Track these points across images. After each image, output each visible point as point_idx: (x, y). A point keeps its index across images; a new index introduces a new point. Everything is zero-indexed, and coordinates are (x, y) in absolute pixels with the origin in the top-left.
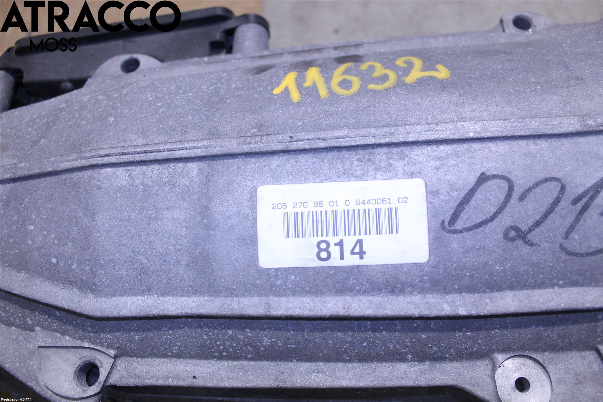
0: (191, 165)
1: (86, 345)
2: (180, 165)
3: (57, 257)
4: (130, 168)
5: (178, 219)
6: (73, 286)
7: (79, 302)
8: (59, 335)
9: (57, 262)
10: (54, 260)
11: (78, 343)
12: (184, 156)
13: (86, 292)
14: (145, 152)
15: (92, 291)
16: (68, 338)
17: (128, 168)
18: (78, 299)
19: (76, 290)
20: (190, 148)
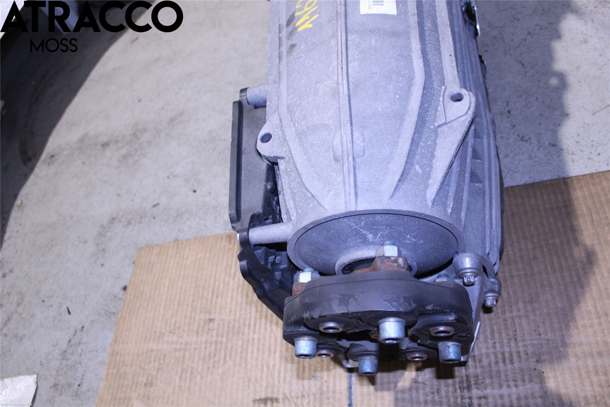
0: (349, 38)
1: (441, 99)
2: (349, 42)
3: (396, 94)
4: (349, 61)
5: (375, 40)
6: (411, 89)
7: (419, 86)
8: (438, 113)
9: (398, 94)
10: (398, 96)
11: (441, 103)
12: (345, 38)
13: (413, 82)
14: (342, 53)
15: (412, 79)
16: (439, 108)
17: (349, 62)
18: (417, 87)
19: (413, 88)
20: (341, 38)
